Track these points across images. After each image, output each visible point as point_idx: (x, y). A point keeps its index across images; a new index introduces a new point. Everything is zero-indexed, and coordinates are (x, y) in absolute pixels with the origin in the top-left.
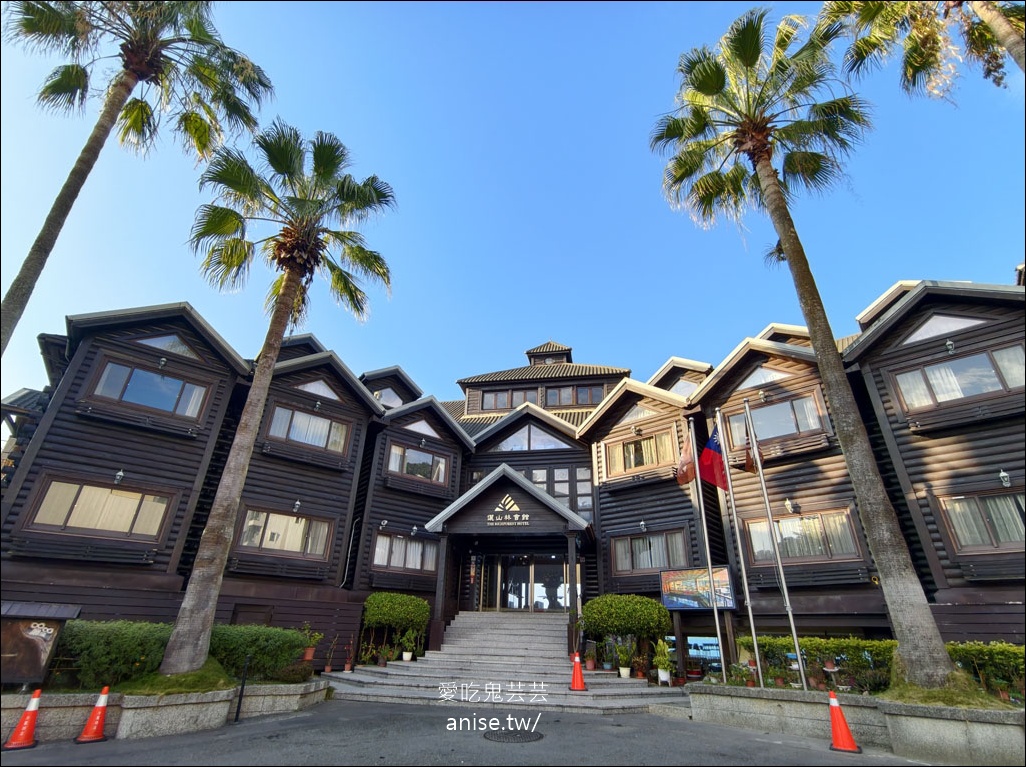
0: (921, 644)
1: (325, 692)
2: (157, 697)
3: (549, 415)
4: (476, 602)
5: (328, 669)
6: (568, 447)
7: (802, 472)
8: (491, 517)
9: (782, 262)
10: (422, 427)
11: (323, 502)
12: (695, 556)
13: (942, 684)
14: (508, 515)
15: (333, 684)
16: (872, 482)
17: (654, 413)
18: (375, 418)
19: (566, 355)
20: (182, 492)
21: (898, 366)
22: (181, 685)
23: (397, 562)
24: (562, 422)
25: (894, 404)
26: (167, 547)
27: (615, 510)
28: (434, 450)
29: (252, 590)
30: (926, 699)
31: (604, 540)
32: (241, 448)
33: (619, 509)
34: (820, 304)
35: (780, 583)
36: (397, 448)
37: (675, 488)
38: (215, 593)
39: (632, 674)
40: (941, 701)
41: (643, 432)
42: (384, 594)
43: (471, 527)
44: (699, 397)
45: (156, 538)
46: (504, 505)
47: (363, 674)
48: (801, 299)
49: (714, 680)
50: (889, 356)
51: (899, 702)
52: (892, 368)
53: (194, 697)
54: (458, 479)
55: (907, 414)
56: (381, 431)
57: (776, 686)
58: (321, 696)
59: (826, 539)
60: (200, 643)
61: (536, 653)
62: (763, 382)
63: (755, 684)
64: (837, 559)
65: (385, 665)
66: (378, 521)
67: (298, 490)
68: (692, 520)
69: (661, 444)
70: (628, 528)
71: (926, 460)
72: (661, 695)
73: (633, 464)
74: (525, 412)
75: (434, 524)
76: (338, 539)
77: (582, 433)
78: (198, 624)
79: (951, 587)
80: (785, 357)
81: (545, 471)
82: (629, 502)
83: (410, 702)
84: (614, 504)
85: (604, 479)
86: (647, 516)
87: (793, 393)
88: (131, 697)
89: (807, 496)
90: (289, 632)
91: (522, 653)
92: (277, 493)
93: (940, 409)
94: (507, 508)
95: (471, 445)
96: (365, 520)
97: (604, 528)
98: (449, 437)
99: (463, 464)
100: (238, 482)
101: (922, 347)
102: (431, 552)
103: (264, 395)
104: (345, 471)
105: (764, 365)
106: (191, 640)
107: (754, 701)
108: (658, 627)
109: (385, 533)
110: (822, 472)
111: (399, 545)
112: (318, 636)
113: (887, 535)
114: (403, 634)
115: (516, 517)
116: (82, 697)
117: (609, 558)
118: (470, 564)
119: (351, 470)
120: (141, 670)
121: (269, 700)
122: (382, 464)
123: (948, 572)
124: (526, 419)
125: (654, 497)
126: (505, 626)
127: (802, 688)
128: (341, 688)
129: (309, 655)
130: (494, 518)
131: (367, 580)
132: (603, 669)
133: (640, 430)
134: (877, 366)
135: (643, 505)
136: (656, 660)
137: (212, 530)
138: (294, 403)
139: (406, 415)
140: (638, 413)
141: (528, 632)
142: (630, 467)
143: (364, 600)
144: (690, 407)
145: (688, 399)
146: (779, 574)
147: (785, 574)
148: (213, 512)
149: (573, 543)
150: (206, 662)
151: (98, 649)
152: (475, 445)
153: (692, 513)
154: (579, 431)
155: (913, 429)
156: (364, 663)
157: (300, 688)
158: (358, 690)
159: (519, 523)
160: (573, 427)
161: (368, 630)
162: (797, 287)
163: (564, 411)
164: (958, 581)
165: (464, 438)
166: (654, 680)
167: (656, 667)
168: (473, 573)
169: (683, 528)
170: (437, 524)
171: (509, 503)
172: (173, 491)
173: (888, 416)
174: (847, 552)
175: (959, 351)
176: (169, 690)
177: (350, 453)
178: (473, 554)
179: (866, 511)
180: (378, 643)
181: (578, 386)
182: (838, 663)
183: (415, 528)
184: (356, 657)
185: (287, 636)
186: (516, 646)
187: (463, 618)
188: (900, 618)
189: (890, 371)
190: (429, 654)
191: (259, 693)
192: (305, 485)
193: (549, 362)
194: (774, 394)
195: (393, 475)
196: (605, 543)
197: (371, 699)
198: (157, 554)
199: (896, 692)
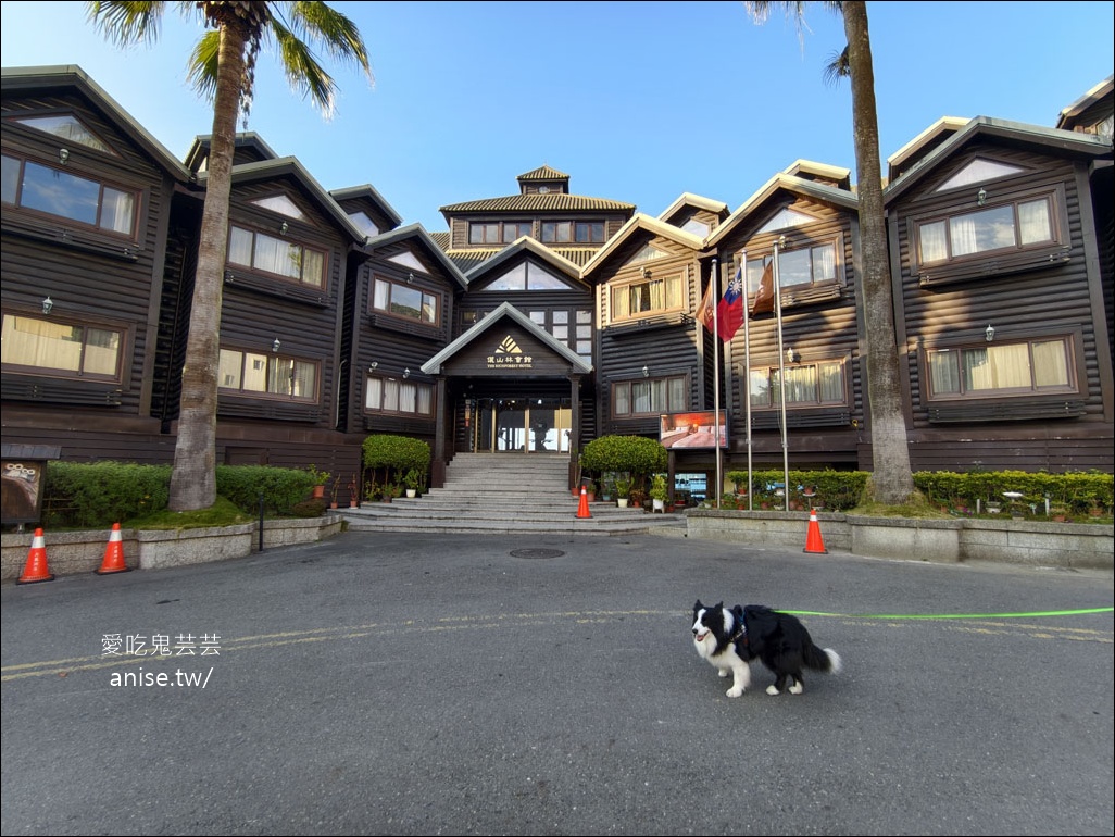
0: (894, 471)
1: (340, 525)
2: (177, 531)
3: (552, 253)
4: (471, 444)
5: (334, 505)
6: (568, 288)
7: (809, 322)
8: (491, 359)
9: (843, 77)
10: (407, 260)
11: (304, 340)
12: (695, 401)
13: (903, 502)
14: (510, 355)
15: (346, 518)
16: (885, 331)
17: (665, 254)
18: (356, 247)
19: (562, 184)
20: (135, 326)
21: (924, 216)
22: (197, 520)
23: (390, 405)
24: (564, 260)
25: (911, 257)
26: (132, 388)
27: (617, 355)
28: (422, 286)
29: (241, 433)
30: (888, 513)
31: (605, 384)
32: (209, 273)
33: (622, 354)
34: (876, 136)
35: (782, 424)
36: (382, 283)
37: (682, 335)
38: (211, 434)
39: (629, 505)
40: (900, 513)
41: (653, 274)
42: (383, 437)
43: (468, 369)
44: (717, 239)
45: (116, 378)
46: (505, 347)
47: (369, 508)
48: (856, 127)
49: (707, 506)
50: (919, 204)
51: (867, 516)
52: (918, 217)
53: (214, 531)
54: (450, 319)
55: (921, 267)
56: (363, 262)
57: (761, 509)
58: (337, 528)
59: (818, 386)
60: (207, 482)
61: (538, 489)
62: (786, 226)
63: (746, 507)
64: (824, 405)
65: (391, 502)
66: (367, 363)
67: (274, 328)
68: (695, 366)
69: (670, 288)
70: (630, 373)
71: (926, 314)
72: (657, 519)
73: (639, 308)
74: (523, 247)
75: (431, 366)
76: (327, 381)
77: (586, 273)
78: (200, 464)
79: (916, 428)
80: (815, 199)
81: (543, 313)
82: (633, 347)
83: (426, 531)
84: (617, 349)
85: (608, 323)
86: (651, 362)
87: (815, 239)
88: (147, 532)
89: (808, 346)
90: (295, 471)
91: (525, 488)
92: (251, 330)
93: (952, 264)
94: (508, 350)
95: (464, 282)
96: (352, 362)
97: (605, 373)
98: (438, 273)
99: (454, 303)
100: (214, 314)
101: (954, 196)
102: (425, 396)
103: (225, 208)
104: (326, 308)
105: (790, 206)
106: (197, 480)
107: (743, 521)
108: (657, 464)
109: (376, 376)
110: (827, 323)
111: (391, 389)
112: (326, 476)
113: (888, 381)
114: (405, 473)
115: (518, 359)
116: (91, 534)
117: (609, 402)
118: (465, 407)
119: (334, 307)
120: (148, 507)
121: (288, 533)
122: (366, 301)
123: (917, 415)
124: (524, 255)
125: (659, 343)
126: (505, 466)
127: (784, 509)
128: (353, 521)
129: (319, 493)
130: (495, 360)
131: (361, 423)
132: (602, 500)
133: (649, 273)
134: (905, 214)
135: (647, 351)
136: (652, 492)
137: (194, 367)
138: (254, 223)
139: (389, 246)
140: (648, 253)
141: (528, 470)
142: (636, 311)
143: (362, 442)
144: (707, 249)
145: (705, 241)
146: (781, 417)
147: (787, 417)
148: (190, 348)
149: (576, 387)
150: (217, 500)
151: (95, 489)
152: (468, 282)
153: (695, 360)
154: (583, 271)
155: (922, 283)
156: (368, 500)
157: (318, 521)
158: (373, 523)
159: (521, 366)
160: (576, 267)
161: (369, 471)
162: (855, 111)
163: (567, 249)
164: (922, 423)
165: (456, 274)
166: (649, 508)
167: (651, 499)
168: (468, 416)
169: (685, 374)
170: (433, 366)
171: (510, 344)
172: (124, 325)
173: (903, 269)
174: (836, 399)
175: (990, 201)
176: (187, 525)
177: (330, 286)
178: (467, 398)
179: (874, 359)
180: (381, 482)
181: (577, 221)
182: (813, 490)
183: (407, 370)
184: (360, 494)
185: (294, 476)
186: (518, 482)
187: (460, 459)
188: (881, 452)
189: (916, 221)
190: (432, 491)
191: (277, 526)
192: (282, 322)
193: (544, 191)
194: (796, 240)
195: (379, 312)
196: (605, 387)
197: (387, 529)
198: (123, 395)
199: (864, 508)
